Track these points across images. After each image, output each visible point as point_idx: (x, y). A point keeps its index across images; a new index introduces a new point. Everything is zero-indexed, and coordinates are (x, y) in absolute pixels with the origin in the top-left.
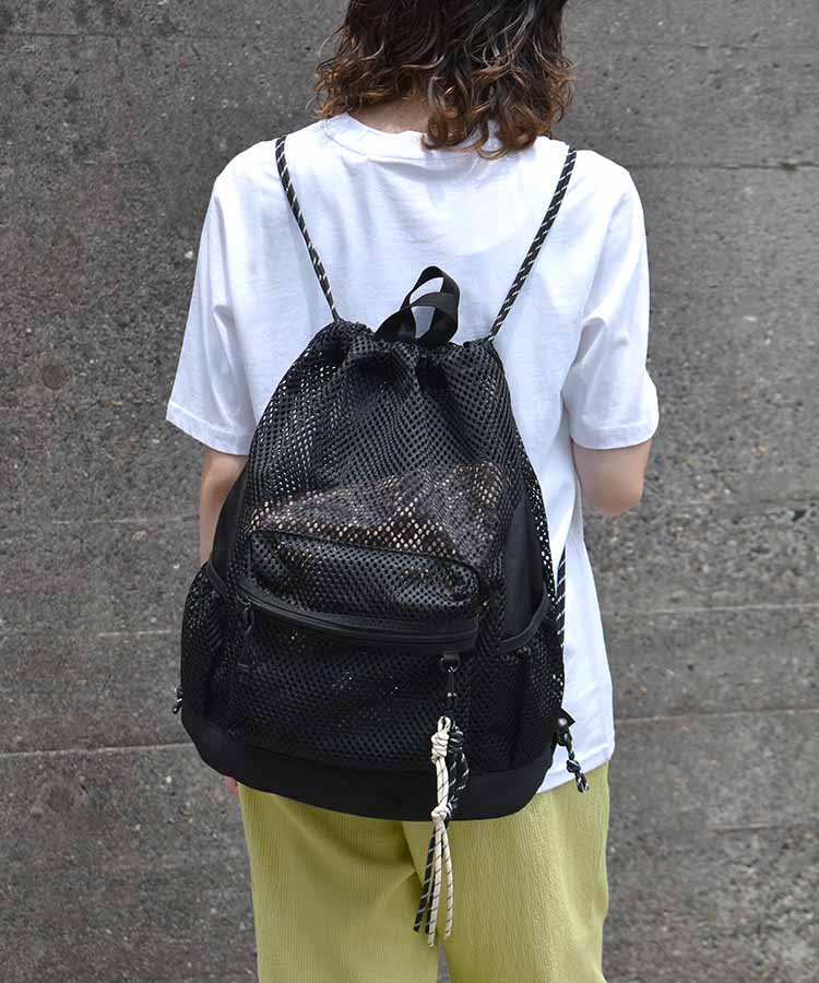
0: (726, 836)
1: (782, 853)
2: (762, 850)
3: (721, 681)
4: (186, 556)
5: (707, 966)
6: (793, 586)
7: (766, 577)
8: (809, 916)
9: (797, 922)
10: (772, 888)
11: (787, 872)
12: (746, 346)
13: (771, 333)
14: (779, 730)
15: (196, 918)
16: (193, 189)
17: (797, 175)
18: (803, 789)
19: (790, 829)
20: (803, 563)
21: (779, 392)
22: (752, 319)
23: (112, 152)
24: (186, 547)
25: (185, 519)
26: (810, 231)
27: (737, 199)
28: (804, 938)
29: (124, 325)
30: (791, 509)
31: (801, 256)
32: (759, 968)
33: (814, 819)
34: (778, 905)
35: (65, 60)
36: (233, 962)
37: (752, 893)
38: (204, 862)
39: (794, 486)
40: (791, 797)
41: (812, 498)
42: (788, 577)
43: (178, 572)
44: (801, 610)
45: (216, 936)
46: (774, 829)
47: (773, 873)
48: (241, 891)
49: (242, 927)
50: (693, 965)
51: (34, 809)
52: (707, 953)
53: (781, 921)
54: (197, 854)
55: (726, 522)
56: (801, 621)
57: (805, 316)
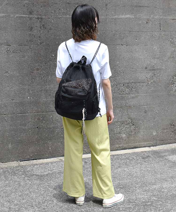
1: (122, 124)
2: (120, 124)
3: (115, 104)
5: (113, 137)
6: (123, 93)
7: (120, 92)
8: (125, 131)
10: (121, 128)
11: (123, 126)
12: (118, 66)
13: (120, 64)
14: (122, 110)
15: (55, 132)
17: (123, 46)
19: (123, 121)
20: (124, 91)
21: (121, 71)
22: (118, 62)
23: (44, 43)
26: (125, 52)
27: (116, 49)
28: (125, 134)
29: (46, 64)
30: (123, 84)
31: (124, 55)
32: (120, 137)
33: (126, 120)
34: (122, 130)
35: (39, 33)
37: (119, 129)
38: (55, 126)
39: (123, 82)
40: (123, 118)
41: (125, 83)
44: (124, 96)
46: (121, 121)
47: (121, 126)
50: (112, 137)
51: (36, 120)
52: (114, 136)
53: (122, 132)
55: (115, 86)
57: (124, 62)
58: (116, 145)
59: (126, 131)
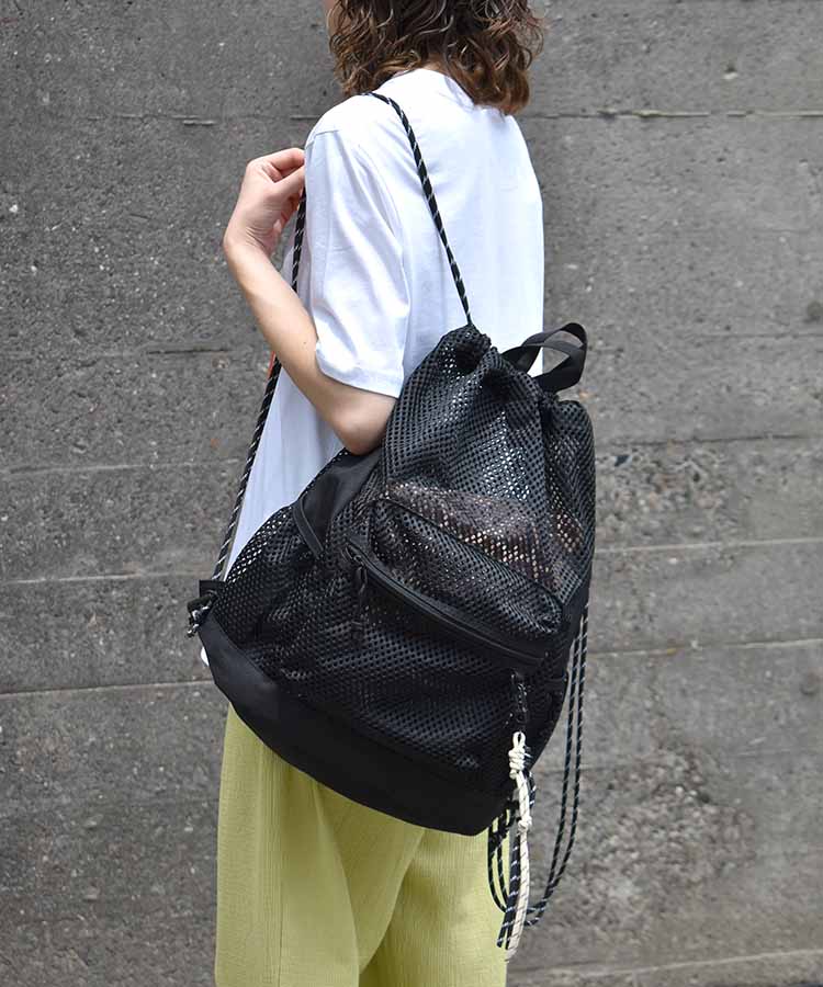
0: (552, 778)
1: (607, 794)
2: (587, 791)
4: (15, 507)
6: (616, 530)
8: (634, 856)
9: (622, 861)
10: (598, 828)
11: (612, 812)
12: (568, 294)
13: (592, 280)
14: (602, 672)
15: (29, 866)
16: (17, 143)
17: (616, 125)
18: (628, 730)
19: (615, 771)
20: (626, 507)
21: (601, 338)
22: (573, 267)
24: (13, 499)
25: (13, 472)
26: (629, 180)
27: (557, 148)
28: (629, 877)
30: (613, 454)
31: (622, 204)
32: (586, 908)
33: (638, 760)
34: (604, 845)
36: (65, 909)
38: (35, 811)
39: (616, 432)
40: (616, 738)
41: (635, 443)
42: (611, 521)
43: (6, 523)
44: (625, 554)
45: (49, 883)
46: (600, 770)
47: (599, 814)
48: (73, 839)
49: (74, 874)
53: (607, 861)
54: (29, 802)
56: (624, 565)
57: (626, 264)
58: (557, 972)
59: (646, 855)
